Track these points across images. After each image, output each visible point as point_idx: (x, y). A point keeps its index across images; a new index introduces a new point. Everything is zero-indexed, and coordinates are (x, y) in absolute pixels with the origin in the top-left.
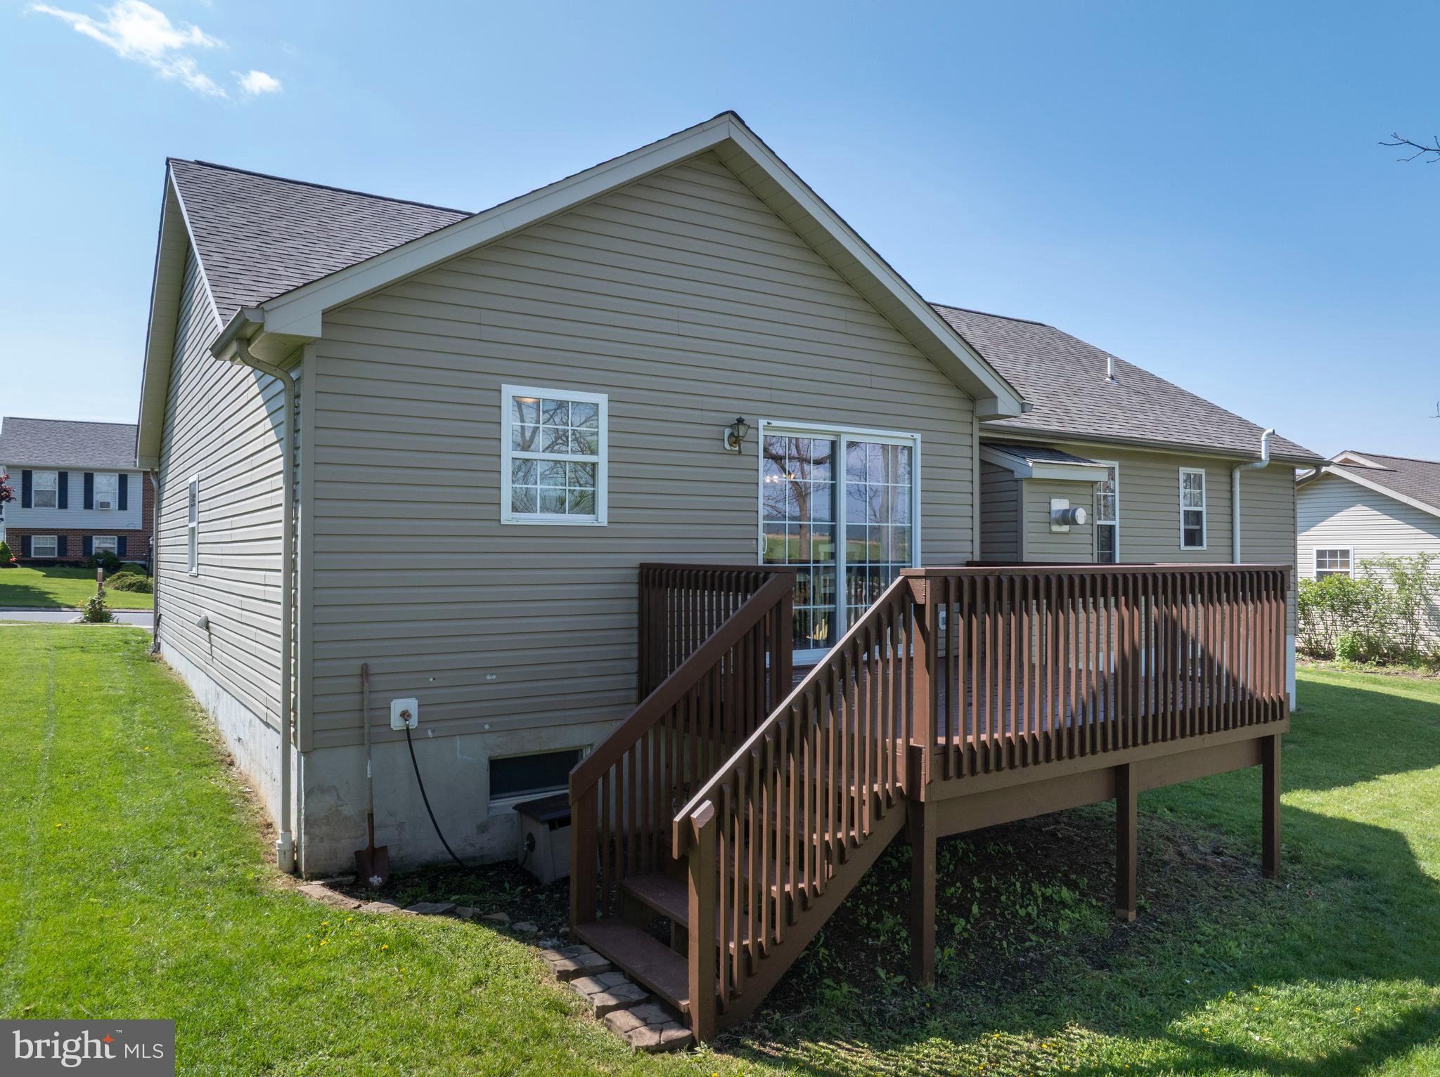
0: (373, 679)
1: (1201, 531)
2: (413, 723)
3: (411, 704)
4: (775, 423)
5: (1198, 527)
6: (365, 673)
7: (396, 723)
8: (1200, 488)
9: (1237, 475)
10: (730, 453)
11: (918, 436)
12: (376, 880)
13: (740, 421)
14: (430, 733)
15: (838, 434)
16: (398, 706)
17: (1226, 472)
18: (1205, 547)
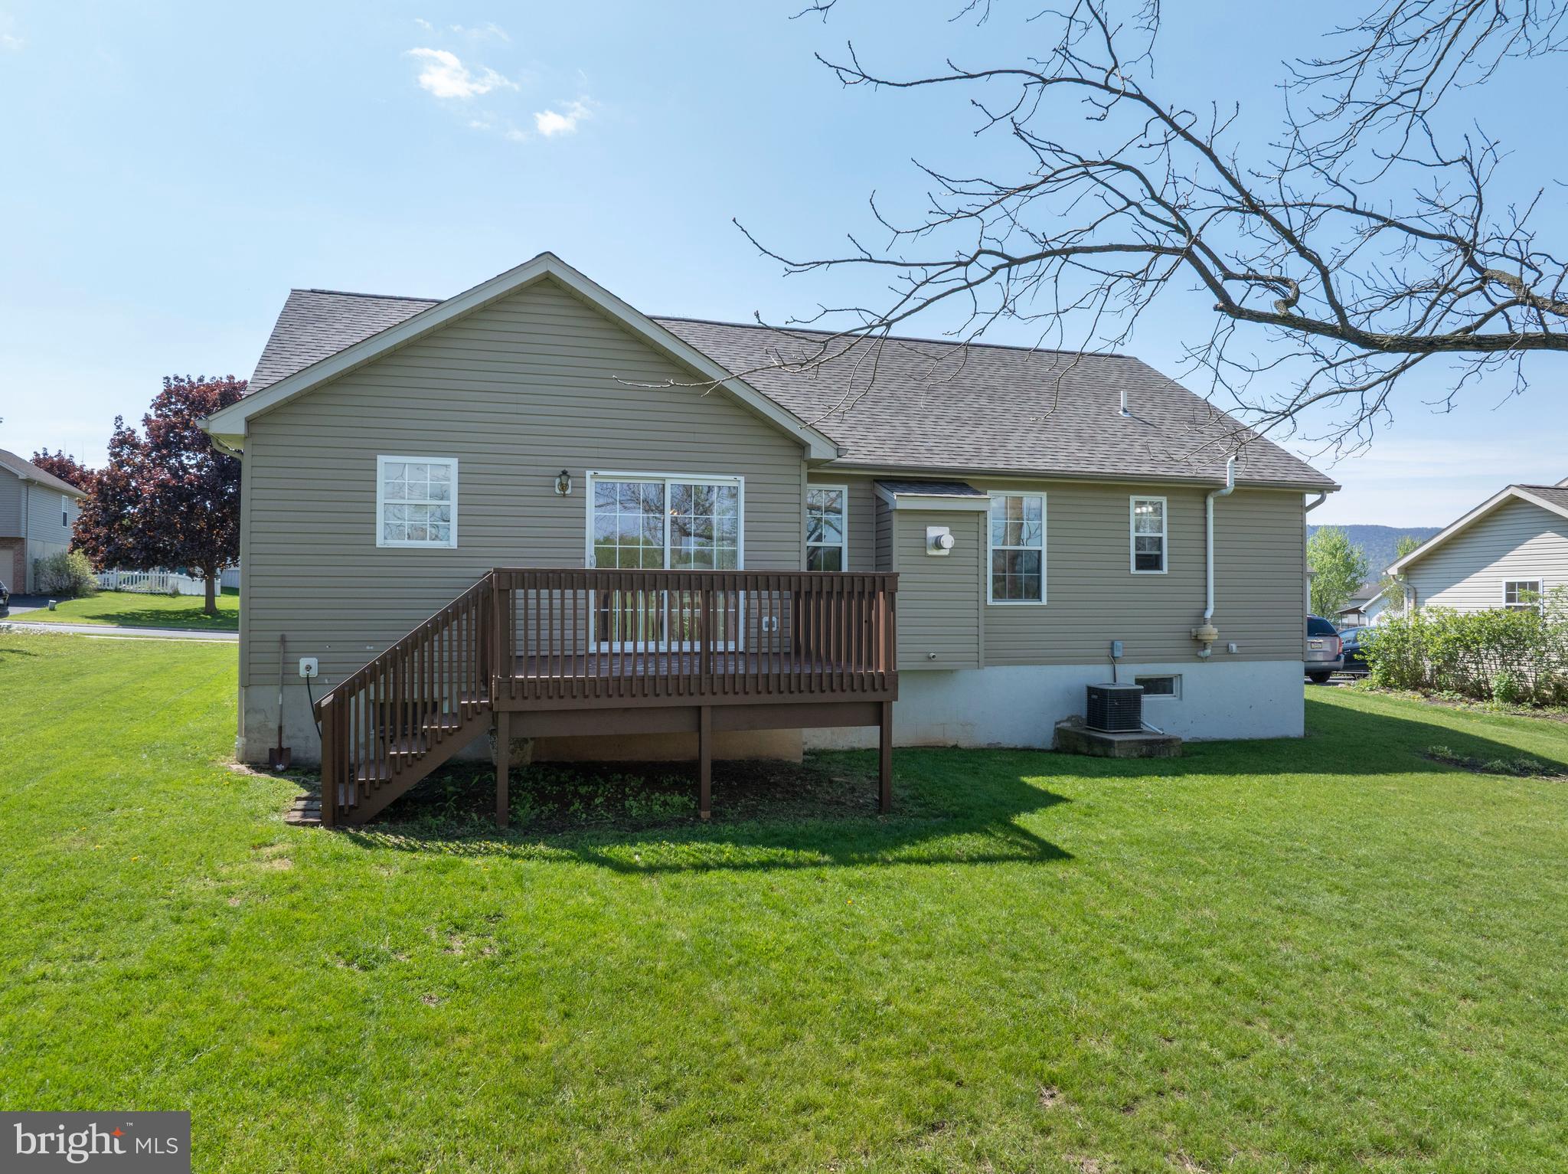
0: (288, 644)
1: (1161, 555)
2: (314, 673)
3: (313, 661)
4: (601, 473)
5: (1158, 553)
6: (283, 640)
7: (303, 673)
8: (1161, 515)
9: (1211, 501)
10: (558, 496)
11: (742, 479)
12: (280, 767)
13: (564, 473)
14: (326, 681)
15: (664, 479)
16: (304, 662)
17: (1201, 499)
18: (1165, 571)
